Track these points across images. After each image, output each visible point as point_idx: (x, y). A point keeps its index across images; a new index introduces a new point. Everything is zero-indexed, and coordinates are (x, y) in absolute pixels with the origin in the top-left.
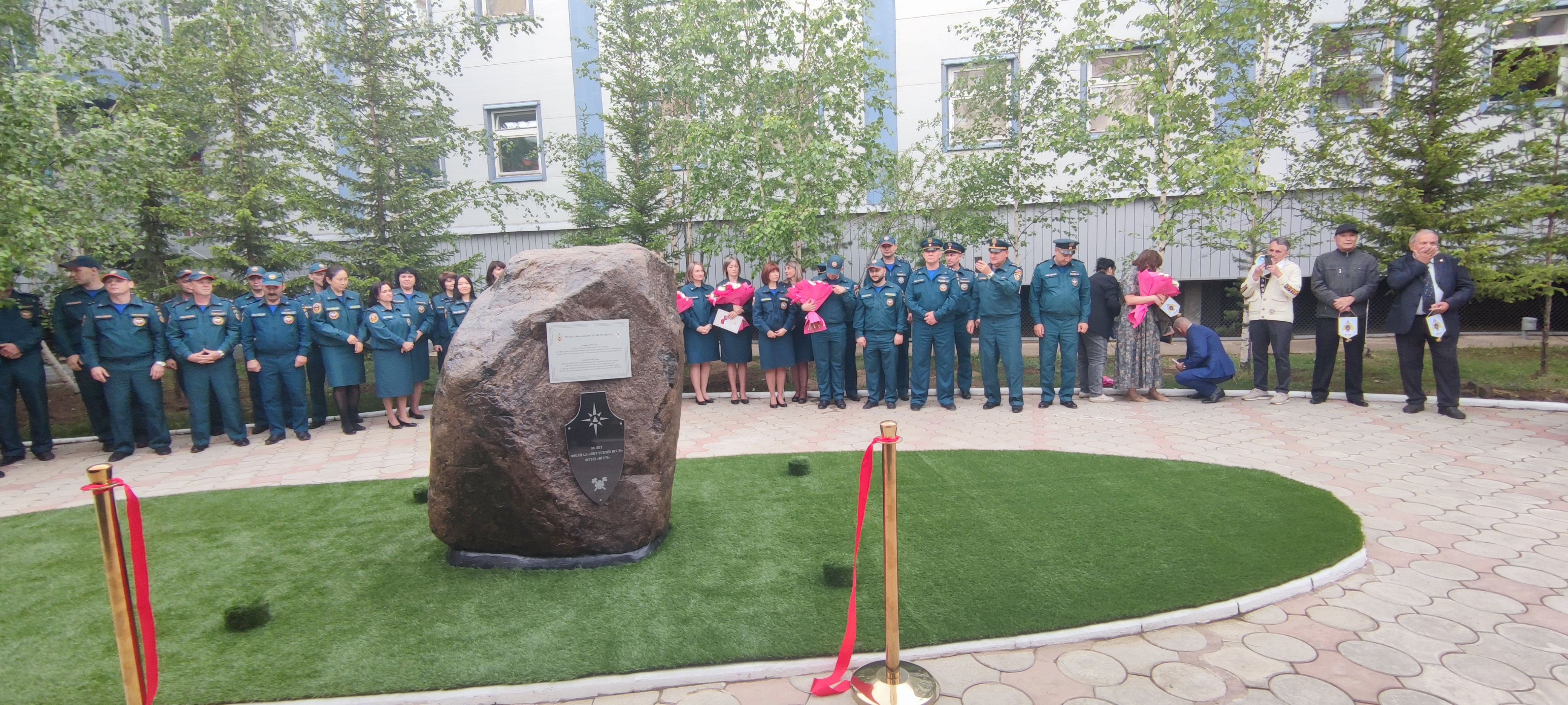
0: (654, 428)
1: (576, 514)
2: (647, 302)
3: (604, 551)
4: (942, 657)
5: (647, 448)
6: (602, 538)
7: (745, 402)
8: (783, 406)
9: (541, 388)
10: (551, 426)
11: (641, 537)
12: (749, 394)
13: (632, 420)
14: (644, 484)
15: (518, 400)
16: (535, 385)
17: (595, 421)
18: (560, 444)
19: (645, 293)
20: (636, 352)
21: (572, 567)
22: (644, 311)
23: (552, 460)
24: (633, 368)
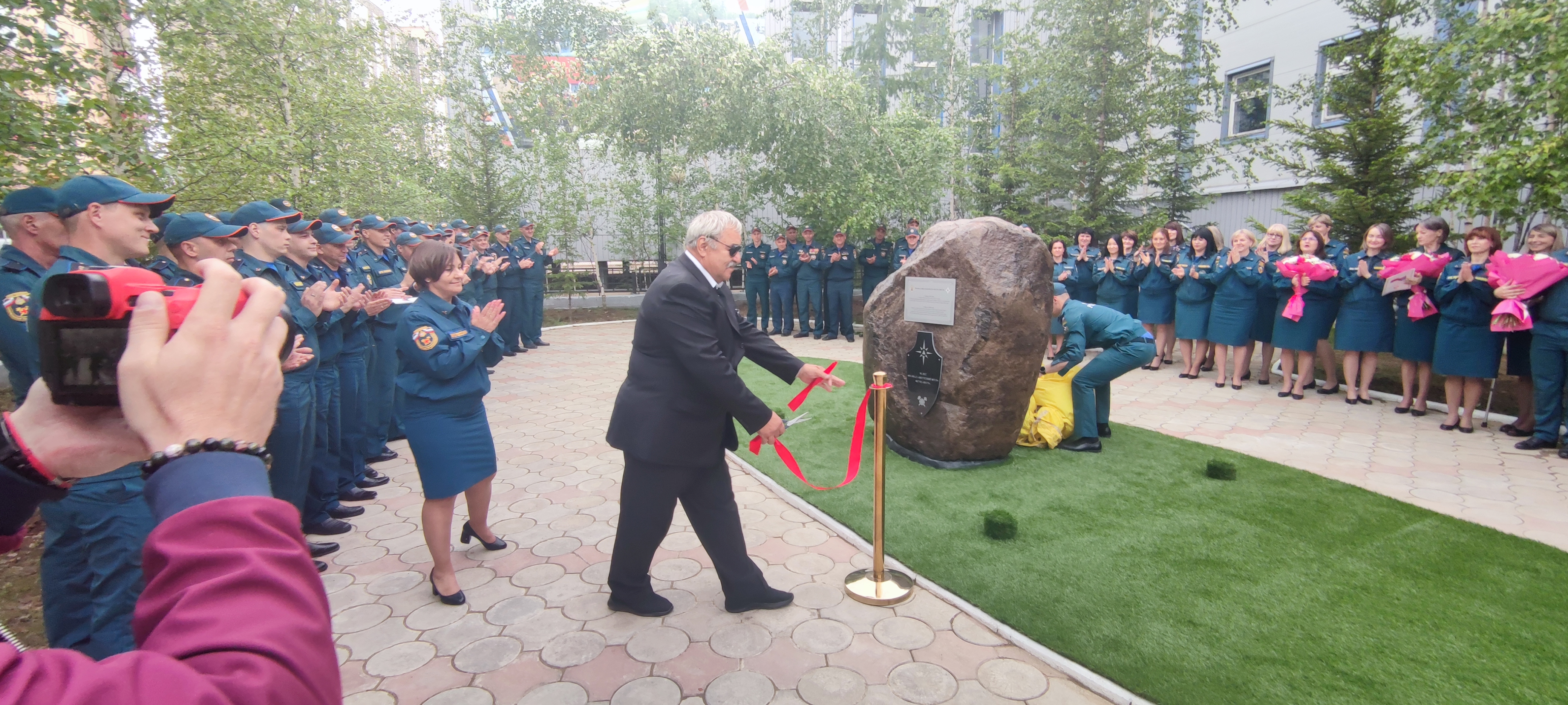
0: (962, 369)
1: (906, 418)
2: (971, 266)
3: (922, 453)
5: (954, 384)
6: (921, 442)
9: (898, 323)
10: (901, 351)
13: (949, 360)
14: (953, 412)
15: (884, 328)
16: (896, 321)
17: (924, 354)
18: (904, 365)
19: (972, 258)
20: (958, 306)
21: (904, 455)
22: (967, 273)
23: (897, 375)
24: (956, 319)
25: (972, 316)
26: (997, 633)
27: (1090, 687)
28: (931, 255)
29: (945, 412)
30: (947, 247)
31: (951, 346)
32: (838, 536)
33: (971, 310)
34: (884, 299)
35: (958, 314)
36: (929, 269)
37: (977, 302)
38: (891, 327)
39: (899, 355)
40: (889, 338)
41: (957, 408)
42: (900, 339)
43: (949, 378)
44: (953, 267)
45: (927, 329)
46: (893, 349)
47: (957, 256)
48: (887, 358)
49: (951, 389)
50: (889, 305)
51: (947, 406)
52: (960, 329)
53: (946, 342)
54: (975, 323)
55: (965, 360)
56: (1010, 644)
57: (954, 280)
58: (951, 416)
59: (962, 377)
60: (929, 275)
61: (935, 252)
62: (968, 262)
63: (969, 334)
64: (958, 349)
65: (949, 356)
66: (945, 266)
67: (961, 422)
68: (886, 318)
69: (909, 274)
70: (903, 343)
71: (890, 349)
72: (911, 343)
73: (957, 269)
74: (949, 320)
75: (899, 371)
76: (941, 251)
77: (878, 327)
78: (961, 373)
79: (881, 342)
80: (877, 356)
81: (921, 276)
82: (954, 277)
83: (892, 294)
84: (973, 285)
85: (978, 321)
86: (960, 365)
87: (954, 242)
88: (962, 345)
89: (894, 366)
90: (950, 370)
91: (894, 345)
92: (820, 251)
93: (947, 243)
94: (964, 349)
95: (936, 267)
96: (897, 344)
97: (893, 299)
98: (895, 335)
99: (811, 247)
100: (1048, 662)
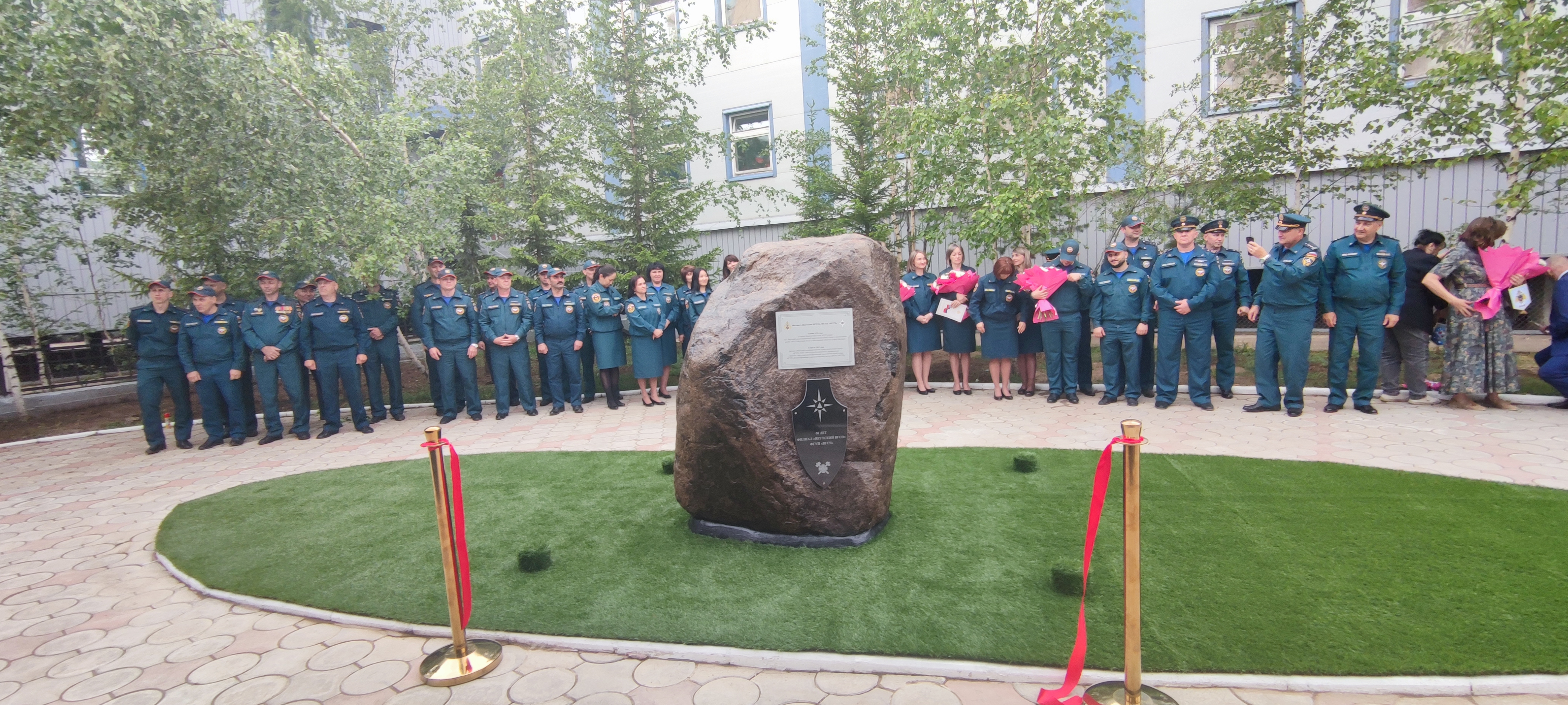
0: (877, 417)
1: (801, 495)
2: (871, 291)
3: (827, 533)
4: (1193, 687)
5: (869, 436)
6: (824, 520)
7: (968, 393)
8: (1008, 398)
9: (770, 373)
10: (780, 410)
11: (862, 523)
12: (972, 385)
13: (855, 408)
14: (866, 471)
15: (750, 384)
16: (765, 370)
17: (820, 407)
18: (787, 428)
19: (868, 282)
20: (859, 341)
21: (798, 545)
22: (867, 300)
24: (858, 357)
25: (879, 350)
28: (810, 281)
31: (854, 391)
33: (875, 343)
34: (741, 346)
35: (859, 350)
36: (808, 299)
37: (882, 333)
38: (759, 382)
39: (778, 416)
40: (760, 397)
41: (869, 465)
42: (776, 395)
43: (859, 430)
44: (844, 294)
46: (769, 410)
47: (848, 280)
48: (762, 423)
49: (864, 444)
50: (750, 353)
51: (856, 466)
52: (864, 368)
53: (844, 388)
54: (883, 357)
55: (878, 405)
57: (851, 310)
58: (865, 476)
59: (878, 426)
60: (810, 307)
62: (865, 286)
65: (855, 404)
66: (832, 293)
69: (781, 309)
74: (847, 358)
75: (782, 436)
76: (825, 275)
77: (740, 384)
78: (875, 421)
79: (749, 404)
80: (746, 424)
81: (798, 308)
82: (847, 306)
83: (752, 337)
84: (874, 313)
85: (887, 355)
86: (873, 411)
87: (840, 263)
88: (870, 387)
90: (858, 420)
93: (830, 265)
94: (874, 391)
95: (817, 296)
96: (773, 403)
97: (755, 343)
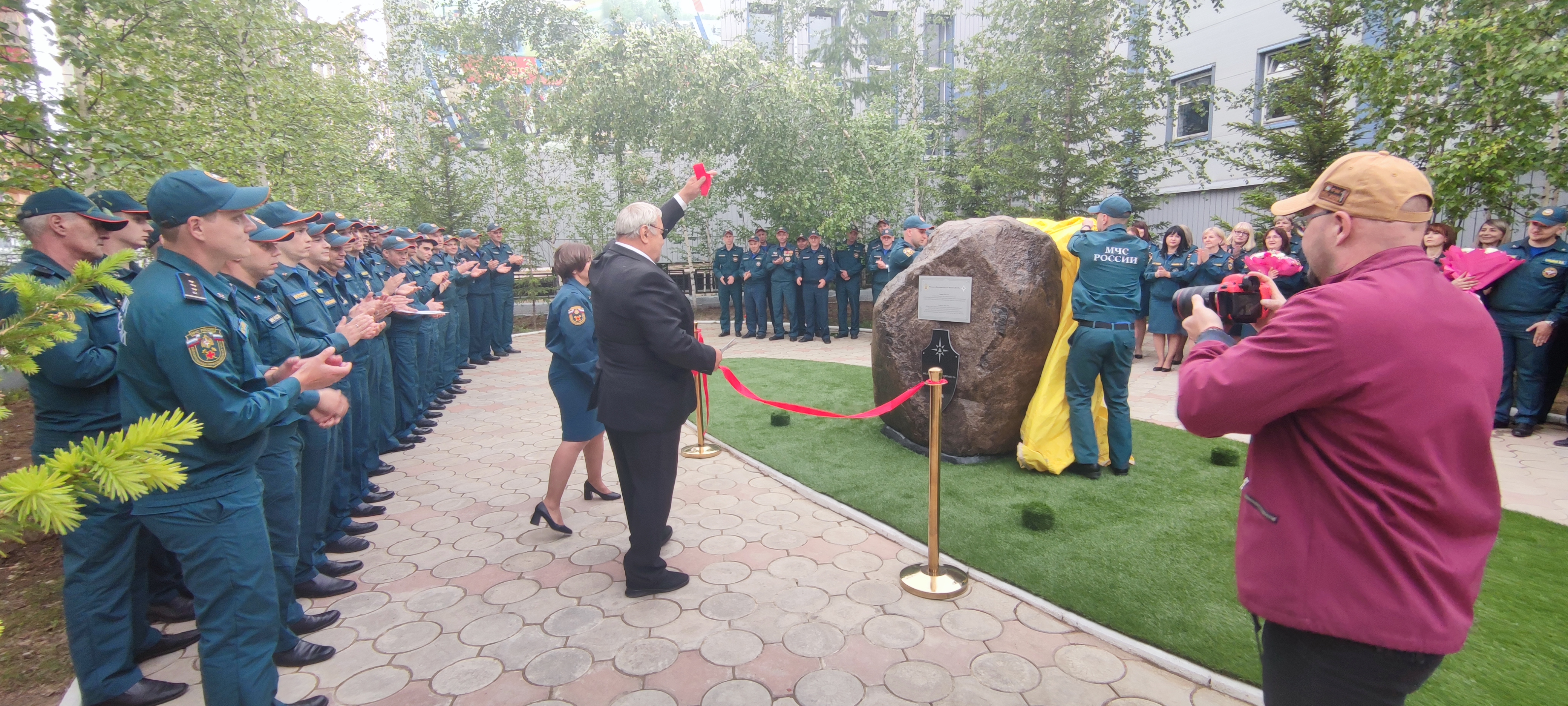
0: (980, 366)
2: (988, 264)
5: (973, 380)
9: (912, 321)
10: (915, 349)
11: (963, 448)
13: (966, 356)
14: (970, 408)
15: (898, 327)
16: (909, 318)
17: (940, 351)
18: (919, 363)
19: (986, 256)
20: (975, 304)
22: (985, 272)
23: (912, 373)
24: (972, 316)
25: (989, 313)
26: (1062, 621)
27: (1166, 667)
28: (945, 254)
29: (963, 408)
30: (961, 246)
31: (967, 343)
32: (877, 533)
33: (987, 307)
34: (896, 299)
35: (974, 311)
36: (943, 267)
37: (994, 300)
38: (904, 326)
39: (913, 354)
40: (903, 337)
41: (975, 404)
42: (914, 337)
43: (967, 375)
44: (968, 265)
45: (942, 327)
46: (907, 347)
47: (972, 255)
48: (901, 357)
49: (969, 386)
50: (901, 304)
51: (964, 402)
52: (976, 326)
53: (962, 339)
54: (992, 319)
55: (983, 357)
56: (1077, 630)
57: (970, 278)
58: (969, 412)
59: (980, 373)
60: (944, 274)
61: (950, 251)
62: (984, 260)
63: (987, 330)
64: (975, 345)
65: (966, 354)
66: (960, 264)
67: (979, 418)
68: (899, 317)
69: (923, 273)
70: (917, 342)
71: (904, 348)
72: (925, 341)
73: (972, 267)
74: (964, 316)
75: (913, 369)
76: (956, 250)
77: (891, 325)
78: (979, 369)
79: (895, 341)
80: (891, 355)
81: (935, 274)
82: (969, 275)
83: (905, 293)
84: (989, 282)
85: (995, 318)
86: (978, 361)
87: (969, 240)
88: (979, 342)
89: (909, 364)
90: (967, 366)
91: (908, 343)
92: (794, 254)
93: (961, 241)
94: (981, 345)
95: (950, 265)
96: (911, 343)
97: (906, 297)
98: (909, 334)
99: (785, 249)
100: (1119, 645)
